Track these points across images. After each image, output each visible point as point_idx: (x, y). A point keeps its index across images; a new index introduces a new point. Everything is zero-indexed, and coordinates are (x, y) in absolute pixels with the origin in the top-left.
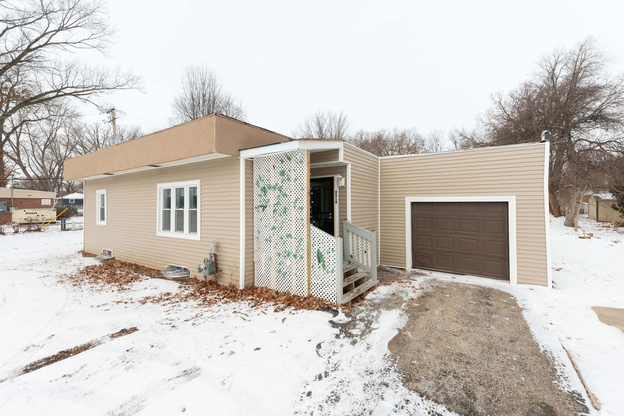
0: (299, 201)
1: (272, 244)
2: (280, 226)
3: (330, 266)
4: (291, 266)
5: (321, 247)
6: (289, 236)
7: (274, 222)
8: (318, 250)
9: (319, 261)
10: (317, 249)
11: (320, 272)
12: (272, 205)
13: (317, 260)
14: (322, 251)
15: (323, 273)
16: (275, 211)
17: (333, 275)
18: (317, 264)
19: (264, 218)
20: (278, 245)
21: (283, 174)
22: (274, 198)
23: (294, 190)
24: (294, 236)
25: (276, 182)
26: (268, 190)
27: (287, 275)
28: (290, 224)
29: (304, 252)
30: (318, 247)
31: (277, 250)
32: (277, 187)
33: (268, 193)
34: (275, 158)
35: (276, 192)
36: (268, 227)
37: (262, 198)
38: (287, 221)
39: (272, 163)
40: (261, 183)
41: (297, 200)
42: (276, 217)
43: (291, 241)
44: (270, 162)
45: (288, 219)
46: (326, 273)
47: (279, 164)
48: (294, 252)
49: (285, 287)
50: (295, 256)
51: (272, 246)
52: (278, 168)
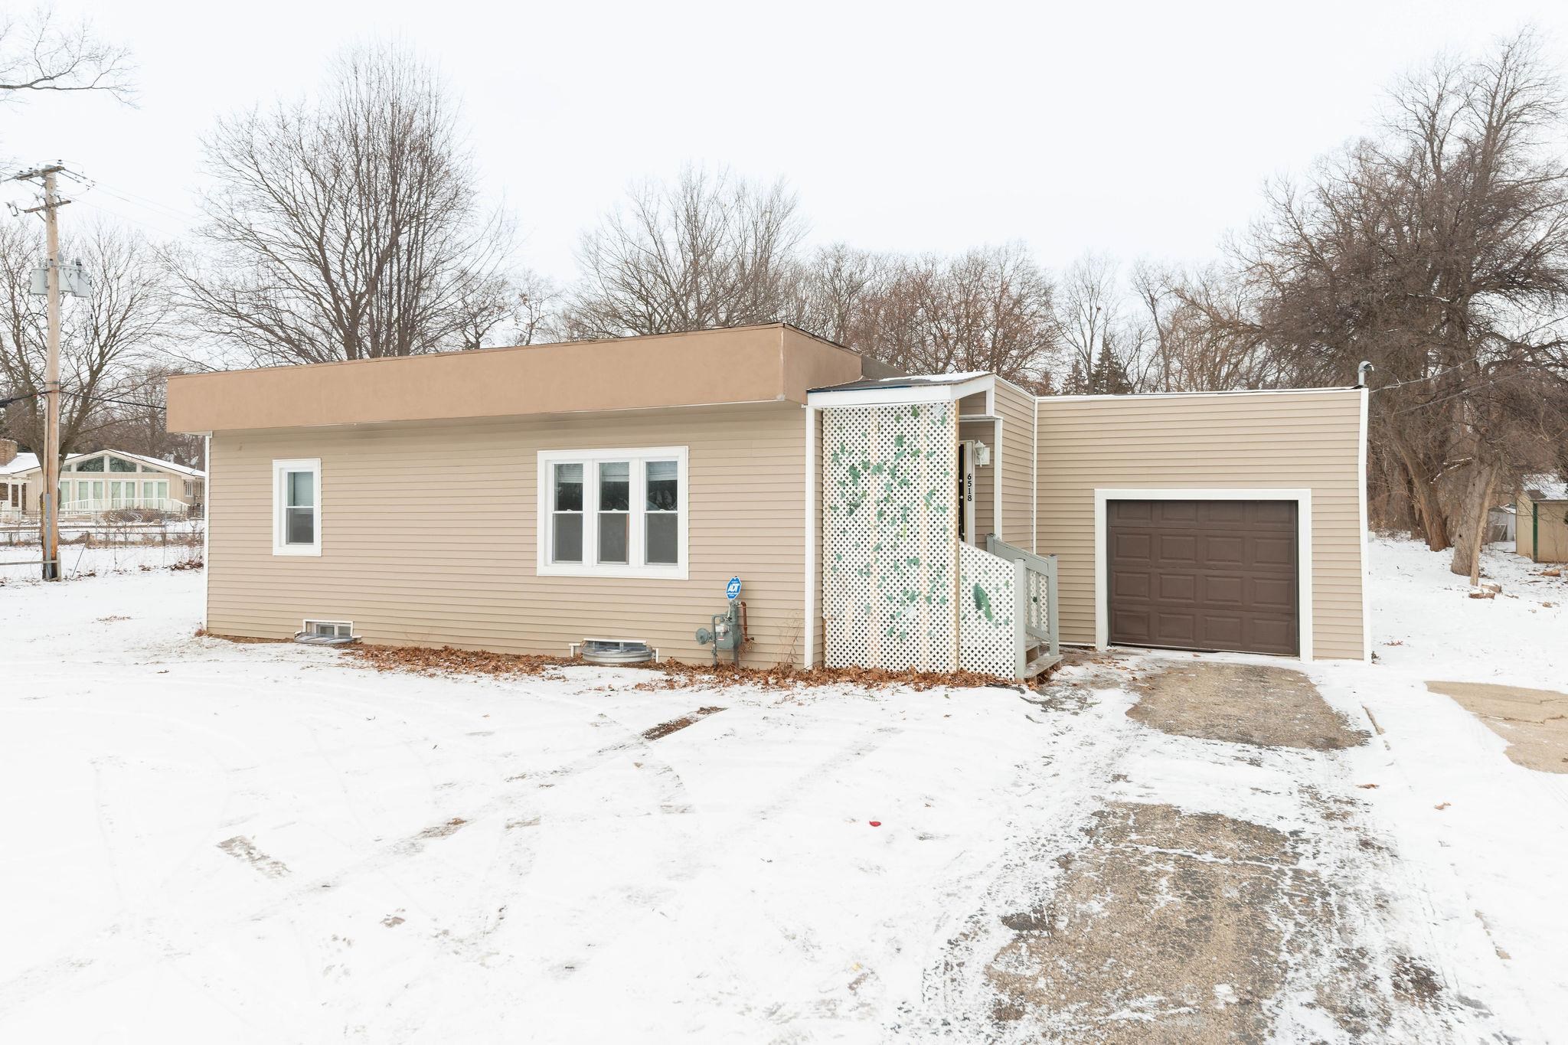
0: (938, 494)
1: (874, 580)
2: (892, 543)
3: (1001, 613)
4: (917, 620)
5: (983, 581)
6: (916, 562)
7: (878, 536)
8: (976, 587)
9: (979, 606)
10: (973, 584)
11: (979, 627)
12: (872, 502)
13: (973, 605)
14: (983, 588)
15: (987, 627)
16: (881, 514)
17: (1008, 628)
18: (973, 612)
19: (853, 529)
20: (888, 581)
21: (900, 440)
22: (879, 488)
23: (925, 474)
24: (924, 561)
25: (882, 457)
26: (862, 471)
27: (908, 637)
28: (915, 540)
29: (947, 590)
30: (977, 581)
31: (885, 591)
32: (885, 467)
33: (862, 478)
34: (884, 411)
35: (882, 477)
36: (862, 546)
37: (847, 488)
38: (908, 533)
39: (872, 420)
40: (844, 458)
41: (932, 494)
42: (882, 526)
43: (918, 571)
44: (869, 416)
45: (911, 529)
46: (993, 627)
47: (889, 423)
48: (925, 592)
49: (904, 661)
50: (928, 599)
51: (872, 584)
52: (889, 429)
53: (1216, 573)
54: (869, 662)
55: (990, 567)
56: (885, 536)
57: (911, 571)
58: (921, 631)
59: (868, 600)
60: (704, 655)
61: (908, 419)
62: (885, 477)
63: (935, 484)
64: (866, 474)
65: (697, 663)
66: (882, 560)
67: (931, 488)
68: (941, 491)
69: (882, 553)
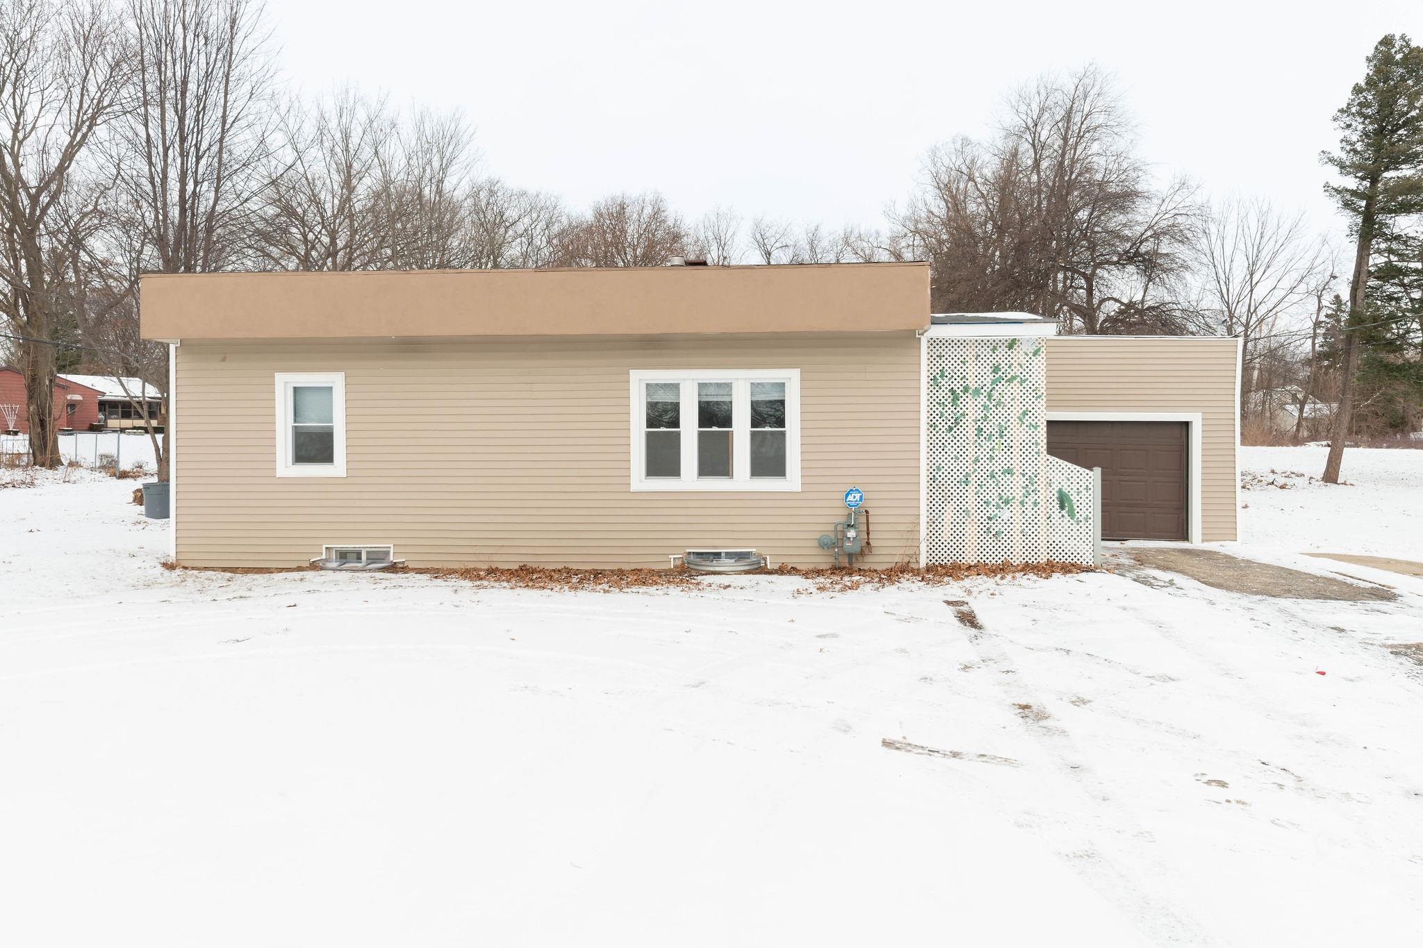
0: (1030, 414)
1: (971, 488)
2: (988, 456)
3: (1081, 512)
4: (1011, 520)
5: (1066, 486)
6: (1009, 472)
7: (976, 450)
8: (1060, 491)
9: (1062, 507)
10: (1057, 489)
11: (1063, 524)
12: (970, 420)
13: (1057, 506)
14: (1066, 491)
15: (1069, 524)
16: (980, 430)
17: (1087, 524)
18: (1057, 512)
19: (952, 444)
20: (985, 488)
21: (996, 369)
22: (976, 408)
23: (1018, 397)
24: (1017, 470)
25: (979, 382)
26: (961, 394)
27: (1003, 535)
28: (1009, 453)
29: (1039, 494)
30: (1060, 486)
31: (982, 497)
32: (982, 391)
33: (961, 400)
34: (980, 343)
35: (979, 400)
36: (961, 458)
37: (946, 409)
38: (1003, 447)
39: (970, 350)
40: (943, 382)
41: (1025, 414)
42: (979, 441)
43: (1012, 479)
44: (967, 347)
45: (1005, 444)
46: (1075, 524)
47: (985, 353)
48: (1017, 497)
49: (999, 556)
50: (1022, 503)
51: (970, 491)
52: (985, 359)
53: (1127, 478)
54: (966, 558)
55: (1072, 474)
56: (982, 450)
57: (1005, 479)
58: (1015, 529)
59: (967, 505)
60: (824, 562)
61: (1002, 350)
62: (982, 399)
63: (1027, 405)
64: (964, 397)
65: (811, 567)
66: (979, 470)
67: (1024, 409)
68: (1033, 411)
69: (979, 464)
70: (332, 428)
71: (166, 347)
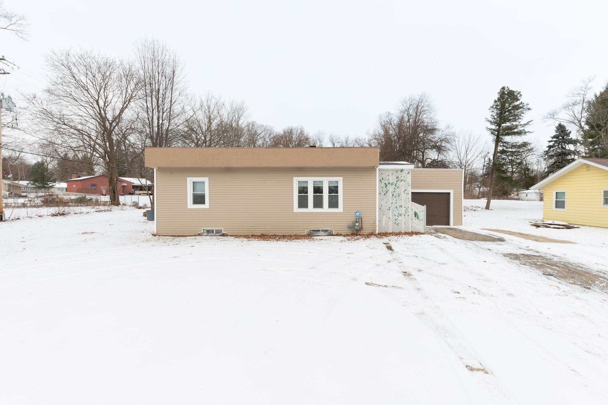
0: (407, 190)
1: (391, 211)
2: (395, 202)
3: (421, 218)
4: (402, 220)
5: (416, 210)
6: (401, 206)
7: (392, 200)
8: (415, 212)
9: (415, 216)
10: (414, 211)
12: (390, 192)
14: (417, 212)
15: (417, 221)
16: (393, 195)
17: (422, 221)
18: (414, 218)
19: (385, 199)
20: (394, 211)
21: (397, 178)
22: (392, 189)
23: (404, 185)
24: (403, 206)
25: (393, 181)
26: (388, 185)
27: (399, 224)
28: (401, 201)
29: (409, 213)
30: (415, 210)
31: (393, 214)
32: (394, 184)
33: (388, 186)
34: (393, 170)
35: (393, 186)
36: (388, 203)
37: (384, 189)
38: (399, 199)
39: (390, 172)
40: (383, 181)
41: (405, 190)
42: (393, 198)
43: (402, 209)
44: (389, 171)
45: (400, 199)
46: (419, 221)
47: (394, 173)
48: (403, 214)
49: (398, 230)
50: (404, 215)
51: (390, 212)
52: (394, 175)
53: (433, 208)
54: (389, 231)
55: (418, 207)
56: (393, 200)
57: (400, 209)
58: (402, 223)
59: (389, 216)
60: (349, 232)
61: (399, 172)
62: (394, 186)
63: (406, 188)
64: (389, 185)
65: (346, 234)
66: (393, 206)
67: (405, 189)
68: (408, 189)
69: (393, 204)
70: (205, 194)
71: (153, 170)
